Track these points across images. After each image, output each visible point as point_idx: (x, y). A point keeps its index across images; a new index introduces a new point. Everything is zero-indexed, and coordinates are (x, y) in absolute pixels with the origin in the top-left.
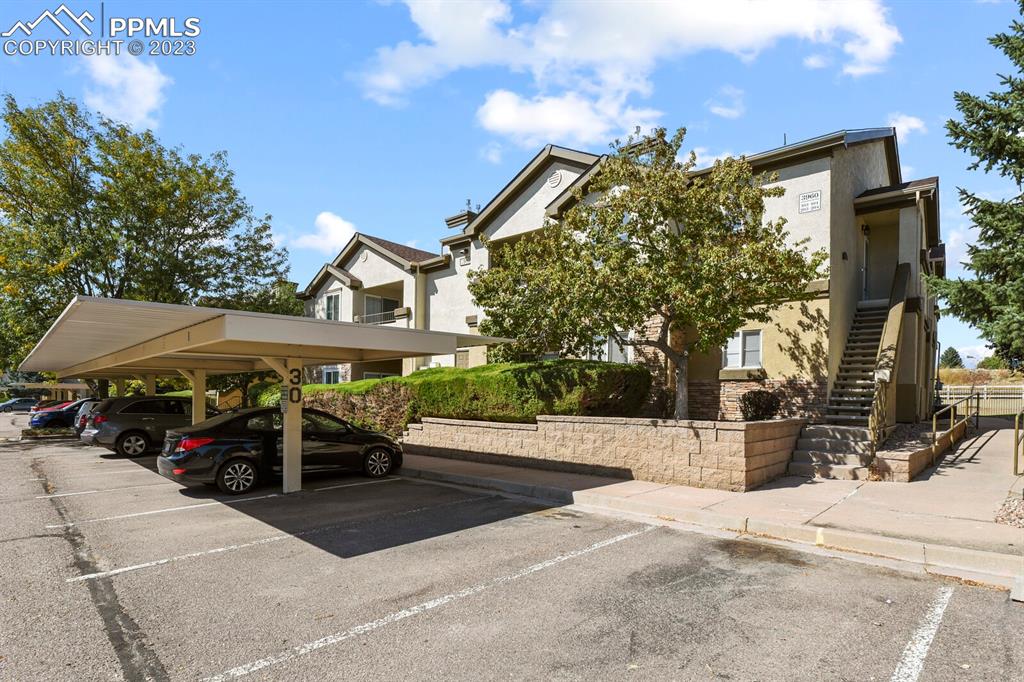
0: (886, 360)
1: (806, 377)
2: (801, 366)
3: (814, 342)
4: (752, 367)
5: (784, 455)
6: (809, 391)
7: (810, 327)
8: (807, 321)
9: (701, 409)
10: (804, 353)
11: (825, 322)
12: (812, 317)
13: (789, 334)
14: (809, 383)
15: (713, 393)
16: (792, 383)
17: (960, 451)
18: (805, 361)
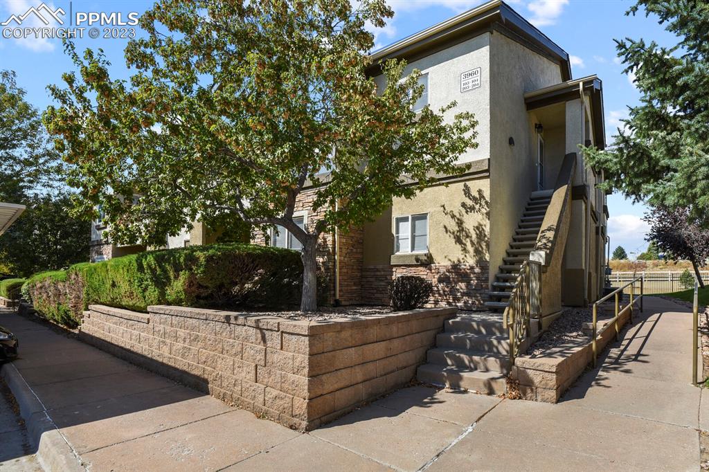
0: (544, 241)
1: (471, 261)
2: (465, 250)
3: (476, 225)
4: (420, 252)
5: (410, 358)
6: (472, 276)
7: (472, 209)
8: (469, 203)
9: (376, 295)
10: (467, 236)
11: (486, 202)
12: (475, 199)
13: (453, 217)
14: (472, 268)
15: (387, 279)
16: (455, 267)
17: (625, 342)
18: (469, 244)
